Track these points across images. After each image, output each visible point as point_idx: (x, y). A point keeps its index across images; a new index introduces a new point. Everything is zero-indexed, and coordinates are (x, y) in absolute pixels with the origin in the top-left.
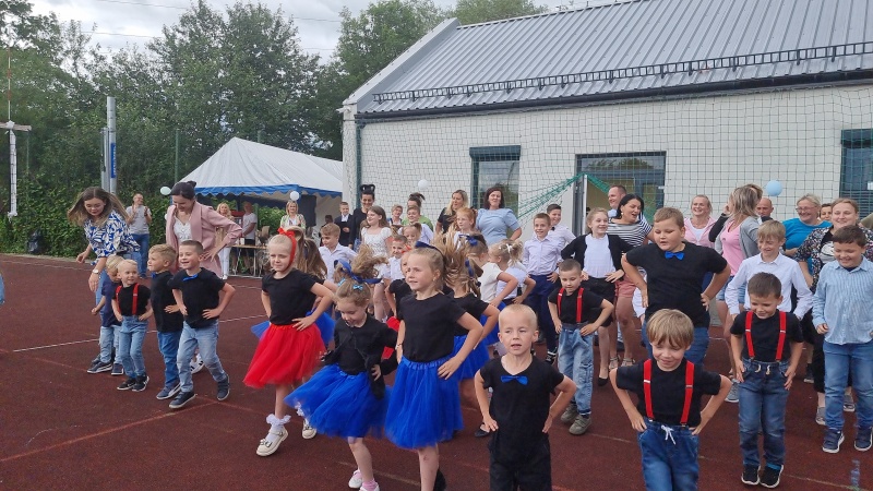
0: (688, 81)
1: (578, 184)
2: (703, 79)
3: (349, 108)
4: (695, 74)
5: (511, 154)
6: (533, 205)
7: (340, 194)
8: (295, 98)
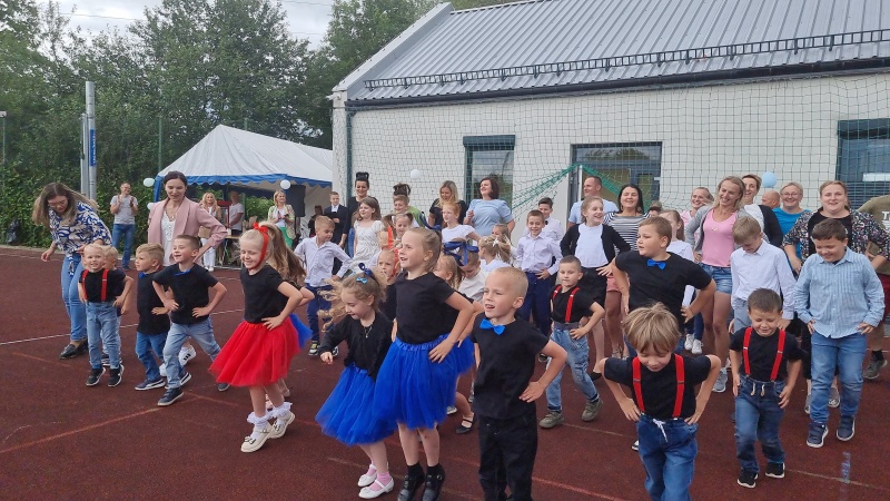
0: (685, 70)
1: (573, 174)
2: (700, 68)
3: (339, 95)
4: (692, 62)
5: (506, 144)
6: (528, 196)
7: (330, 184)
8: (284, 84)
